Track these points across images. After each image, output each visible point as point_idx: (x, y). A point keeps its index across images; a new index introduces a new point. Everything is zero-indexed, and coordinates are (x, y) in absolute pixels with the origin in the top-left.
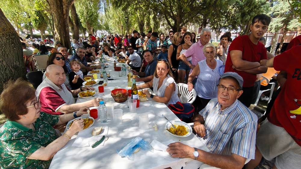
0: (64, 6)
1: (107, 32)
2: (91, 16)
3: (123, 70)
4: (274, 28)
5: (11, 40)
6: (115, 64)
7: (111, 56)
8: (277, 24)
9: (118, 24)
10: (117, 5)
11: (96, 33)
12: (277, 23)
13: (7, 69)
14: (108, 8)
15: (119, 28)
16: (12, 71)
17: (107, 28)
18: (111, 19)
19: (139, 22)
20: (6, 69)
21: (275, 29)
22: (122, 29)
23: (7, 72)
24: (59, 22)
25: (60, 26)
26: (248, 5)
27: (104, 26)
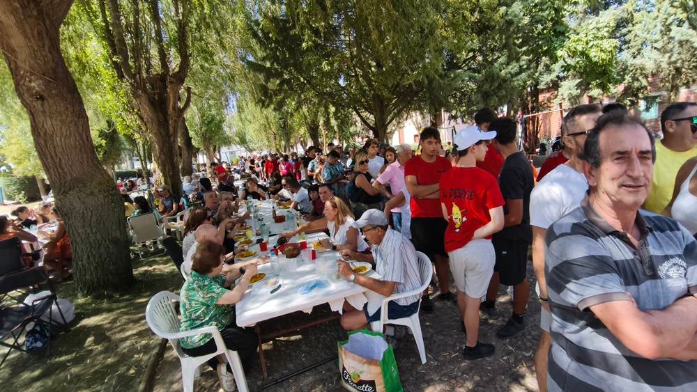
0: (170, 122)
1: (244, 149)
2: (210, 122)
3: (288, 219)
4: (567, 99)
5: (110, 197)
6: (274, 212)
7: (264, 199)
8: (570, 91)
9: (265, 131)
10: (263, 105)
11: (220, 155)
12: (570, 89)
13: (102, 246)
14: (244, 104)
15: (268, 138)
16: (109, 248)
17: (243, 141)
18: (250, 122)
19: (307, 124)
20: (100, 245)
21: (569, 99)
22: (275, 139)
23: (102, 250)
24: (161, 150)
25: (163, 156)
26: (489, 80)
27: (236, 136)
